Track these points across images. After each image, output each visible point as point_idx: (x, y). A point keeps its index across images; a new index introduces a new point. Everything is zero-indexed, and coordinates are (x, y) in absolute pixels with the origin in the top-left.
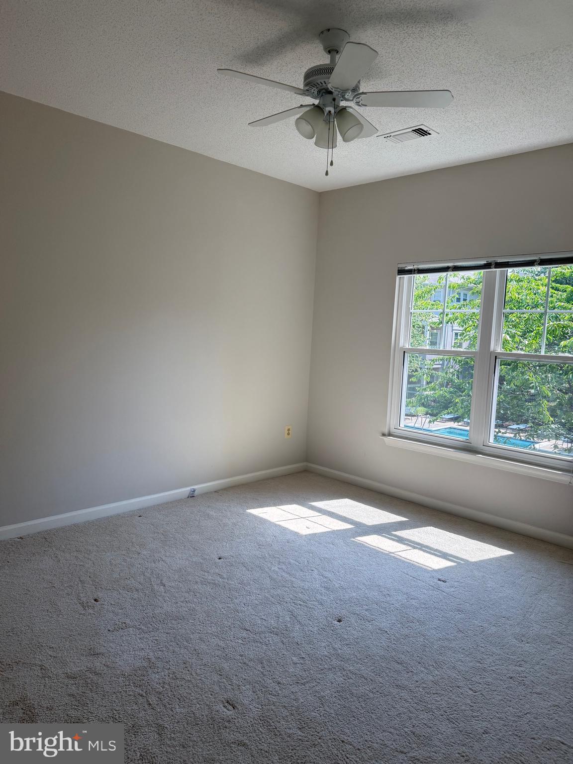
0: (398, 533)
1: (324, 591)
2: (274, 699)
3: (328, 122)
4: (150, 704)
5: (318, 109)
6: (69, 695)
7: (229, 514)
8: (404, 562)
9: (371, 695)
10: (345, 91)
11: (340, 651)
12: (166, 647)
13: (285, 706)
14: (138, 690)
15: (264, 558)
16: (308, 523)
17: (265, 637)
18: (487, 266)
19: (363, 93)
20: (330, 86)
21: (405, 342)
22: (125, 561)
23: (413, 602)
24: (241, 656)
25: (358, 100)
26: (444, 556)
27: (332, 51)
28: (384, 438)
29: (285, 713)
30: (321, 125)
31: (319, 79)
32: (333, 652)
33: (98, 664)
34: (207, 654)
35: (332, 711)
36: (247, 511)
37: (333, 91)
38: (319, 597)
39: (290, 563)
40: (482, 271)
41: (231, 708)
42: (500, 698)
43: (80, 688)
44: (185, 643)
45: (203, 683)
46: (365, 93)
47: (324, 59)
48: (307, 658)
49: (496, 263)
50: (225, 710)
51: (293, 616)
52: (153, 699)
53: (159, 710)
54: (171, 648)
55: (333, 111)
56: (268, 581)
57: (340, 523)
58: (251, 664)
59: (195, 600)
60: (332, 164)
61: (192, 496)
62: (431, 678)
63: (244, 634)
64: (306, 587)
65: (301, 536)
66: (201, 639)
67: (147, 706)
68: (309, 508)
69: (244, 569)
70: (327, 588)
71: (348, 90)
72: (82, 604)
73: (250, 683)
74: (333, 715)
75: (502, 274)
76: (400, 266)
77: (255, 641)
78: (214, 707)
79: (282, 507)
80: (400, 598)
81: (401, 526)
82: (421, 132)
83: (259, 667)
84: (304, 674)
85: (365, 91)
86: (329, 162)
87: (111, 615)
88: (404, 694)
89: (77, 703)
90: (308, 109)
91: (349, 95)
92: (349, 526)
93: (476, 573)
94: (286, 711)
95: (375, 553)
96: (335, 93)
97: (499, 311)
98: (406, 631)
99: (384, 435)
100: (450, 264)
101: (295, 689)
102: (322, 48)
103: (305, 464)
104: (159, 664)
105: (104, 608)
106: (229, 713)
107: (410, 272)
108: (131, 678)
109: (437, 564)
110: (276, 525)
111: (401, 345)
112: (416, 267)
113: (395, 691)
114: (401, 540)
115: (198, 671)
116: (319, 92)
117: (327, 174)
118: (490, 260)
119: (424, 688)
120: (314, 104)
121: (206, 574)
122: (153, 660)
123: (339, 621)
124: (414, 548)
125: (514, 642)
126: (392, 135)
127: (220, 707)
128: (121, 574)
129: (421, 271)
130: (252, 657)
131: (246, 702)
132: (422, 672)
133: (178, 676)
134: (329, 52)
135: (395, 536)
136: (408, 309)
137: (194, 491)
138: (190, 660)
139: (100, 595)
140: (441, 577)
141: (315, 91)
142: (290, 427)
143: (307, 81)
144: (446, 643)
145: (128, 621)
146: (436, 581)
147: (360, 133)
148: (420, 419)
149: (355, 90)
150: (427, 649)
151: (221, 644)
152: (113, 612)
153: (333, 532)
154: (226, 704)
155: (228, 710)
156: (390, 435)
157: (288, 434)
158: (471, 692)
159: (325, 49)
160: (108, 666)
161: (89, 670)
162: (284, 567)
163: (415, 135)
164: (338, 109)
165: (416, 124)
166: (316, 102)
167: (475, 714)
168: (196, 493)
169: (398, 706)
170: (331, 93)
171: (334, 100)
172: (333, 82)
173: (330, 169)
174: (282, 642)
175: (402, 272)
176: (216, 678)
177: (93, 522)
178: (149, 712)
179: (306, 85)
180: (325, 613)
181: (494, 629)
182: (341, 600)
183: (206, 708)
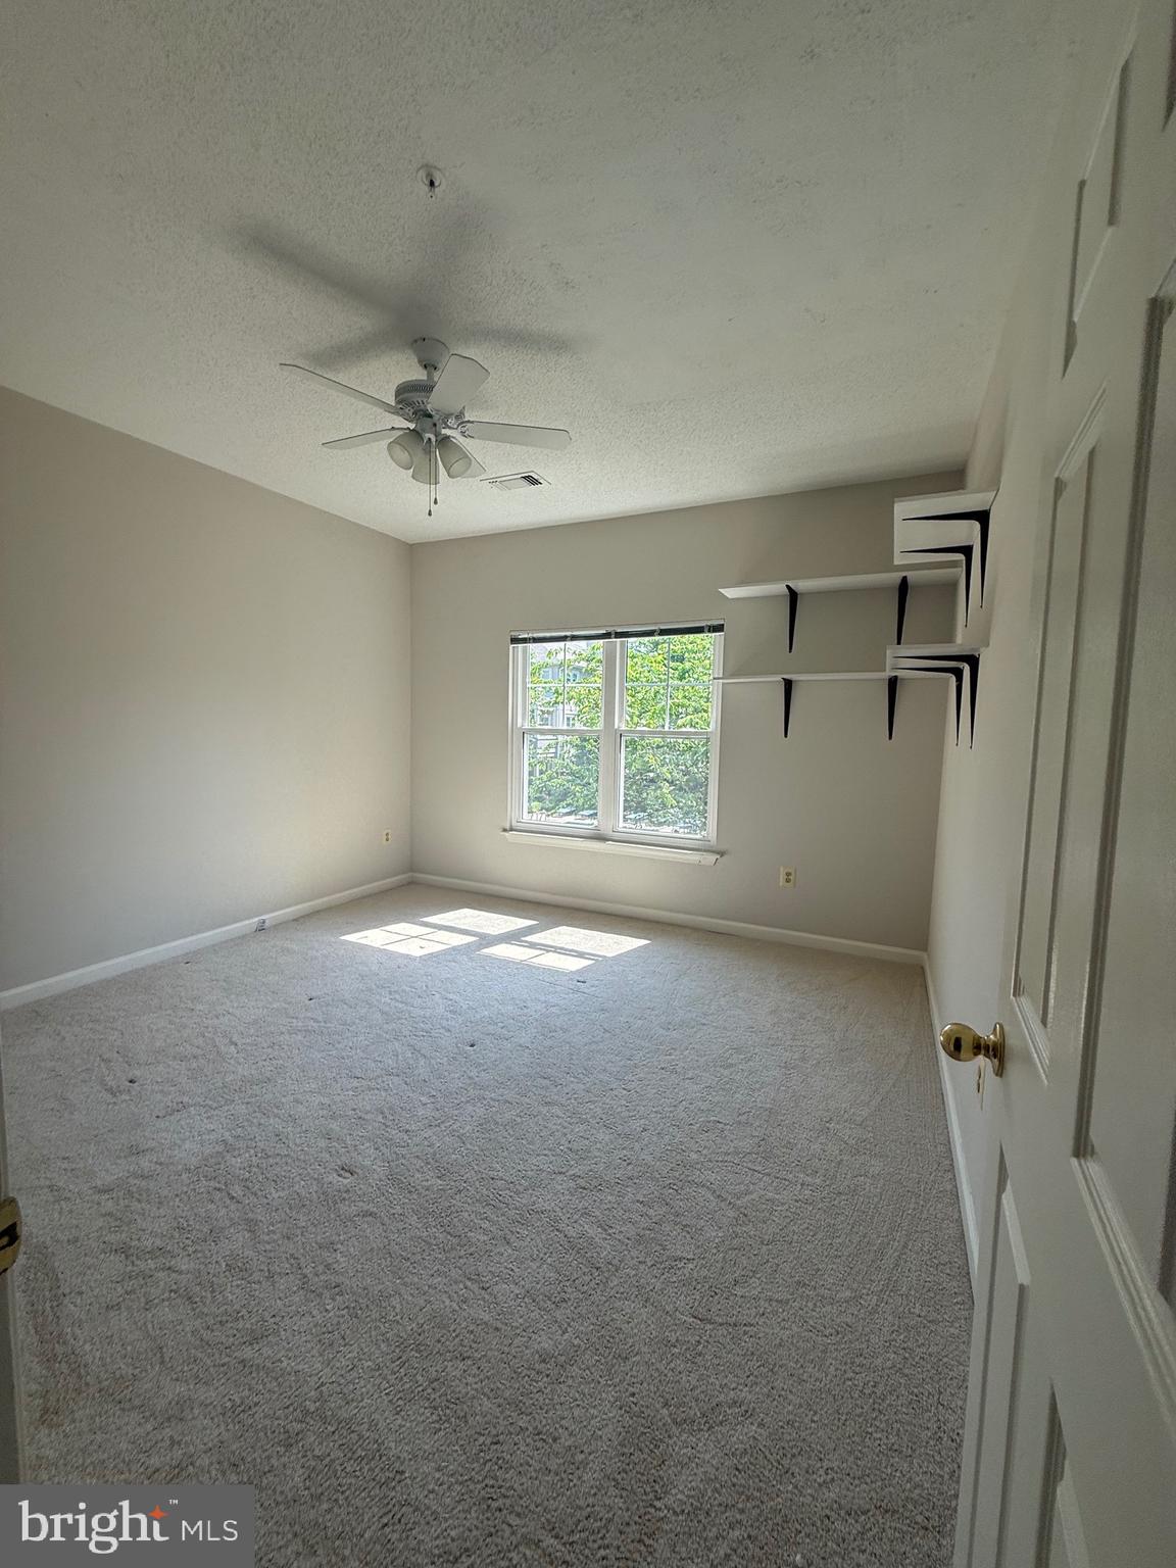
0: (528, 938)
1: (450, 1015)
2: (404, 1151)
3: (428, 452)
4: (233, 1198)
5: (416, 434)
6: (105, 1215)
7: (316, 945)
8: (539, 968)
9: (519, 1120)
10: (448, 416)
11: (477, 1079)
12: (248, 1120)
13: (417, 1157)
14: (213, 1184)
15: (370, 990)
16: (423, 943)
17: (383, 1082)
18: (607, 635)
19: (468, 422)
20: (429, 407)
21: (522, 722)
22: (171, 1023)
23: (553, 1010)
24: (354, 1110)
25: (463, 429)
26: (581, 955)
27: (429, 366)
28: (506, 834)
29: (420, 1163)
30: (419, 455)
31: (417, 397)
32: (469, 1082)
33: (145, 1163)
34: (308, 1117)
35: (476, 1148)
36: (343, 938)
37: (433, 413)
38: (445, 1023)
39: (403, 991)
40: (601, 641)
41: (347, 1175)
42: (655, 1091)
43: (121, 1202)
44: (276, 1111)
45: (307, 1153)
46: (472, 422)
47: (419, 374)
48: (439, 1095)
49: (616, 633)
50: (340, 1179)
51: (415, 1050)
52: (237, 1191)
53: (247, 1202)
54: (255, 1121)
55: (433, 439)
56: (378, 1016)
57: (461, 936)
58: (368, 1117)
59: (283, 1055)
60: (436, 502)
61: (261, 928)
62: (583, 1087)
63: (355, 1083)
64: (428, 1015)
65: (415, 959)
66: (297, 1101)
67: (229, 1202)
68: (421, 925)
69: (345, 1006)
70: (453, 1012)
71: (452, 414)
72: (111, 1091)
73: (369, 1140)
74: (478, 1152)
75: (622, 643)
76: (513, 633)
77: (370, 1089)
78: (325, 1180)
79: (388, 928)
80: (539, 1008)
81: (530, 930)
82: (532, 480)
83: (380, 1118)
84: (437, 1114)
85: (471, 420)
86: (432, 501)
87: (159, 1096)
88: (556, 1110)
89: (117, 1223)
90: (401, 433)
91: (451, 422)
92: (474, 939)
93: (615, 968)
94: (420, 1161)
95: (505, 963)
96: (436, 418)
97: (621, 684)
98: (548, 1043)
99: (505, 830)
100: (568, 634)
101: (429, 1133)
102: (416, 360)
103: (410, 874)
104: (241, 1144)
105: (146, 1090)
106: (346, 1181)
107: (524, 641)
108: (201, 1170)
109: (574, 964)
110: (380, 950)
111: (519, 725)
112: (530, 635)
113: (544, 1110)
114: (532, 945)
115: (298, 1141)
116: (415, 413)
117: (430, 514)
118: (610, 629)
119: (575, 1099)
120: (408, 428)
121: (294, 1020)
122: (231, 1140)
123: (472, 1046)
124: (548, 951)
125: (662, 1031)
126: (499, 480)
127: (333, 1177)
128: (168, 1041)
129: (536, 640)
130: (368, 1108)
131: (367, 1162)
132: (572, 1082)
133: (269, 1154)
134: (425, 367)
135: (526, 942)
136: (524, 682)
137: (264, 922)
138: (285, 1130)
139: (137, 1073)
140: (580, 977)
141: (409, 411)
142: (389, 831)
143: (401, 397)
144: (594, 1046)
145: (186, 1099)
146: (575, 982)
147: (468, 469)
148: (535, 815)
149: (459, 416)
150: (574, 1057)
151: (326, 1101)
152: (162, 1091)
153: (454, 949)
154: (342, 1172)
155: (345, 1178)
156: (511, 830)
157: (387, 840)
158: (625, 1092)
159: (420, 362)
160: (161, 1164)
161: (135, 1175)
162: (397, 997)
163: (524, 483)
164: (439, 438)
165: (525, 470)
166: (412, 426)
167: (631, 1114)
168: (267, 924)
169: (550, 1125)
170: (430, 416)
171: (435, 425)
172: (433, 403)
173: (434, 508)
174: (406, 1083)
175: (515, 640)
176: (323, 1143)
177: (114, 979)
178: (233, 1207)
179: (398, 402)
180: (455, 1040)
181: (640, 1022)
182: (471, 1022)
183: (315, 1183)
